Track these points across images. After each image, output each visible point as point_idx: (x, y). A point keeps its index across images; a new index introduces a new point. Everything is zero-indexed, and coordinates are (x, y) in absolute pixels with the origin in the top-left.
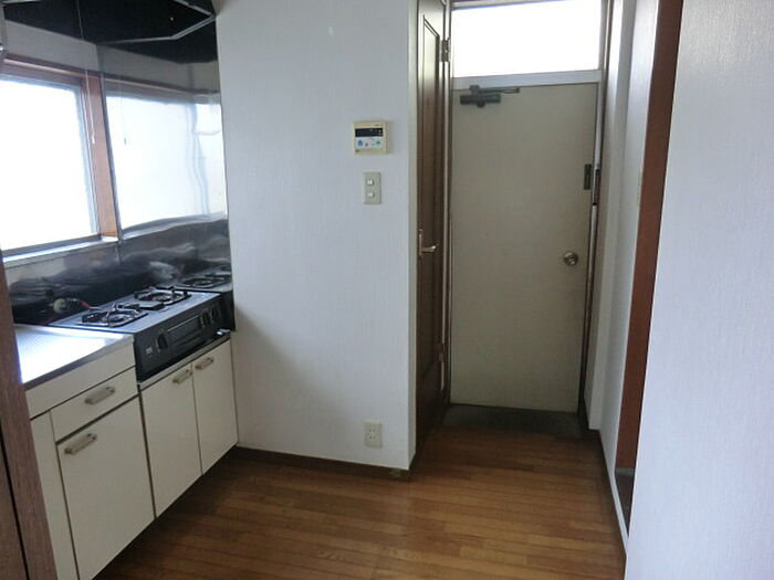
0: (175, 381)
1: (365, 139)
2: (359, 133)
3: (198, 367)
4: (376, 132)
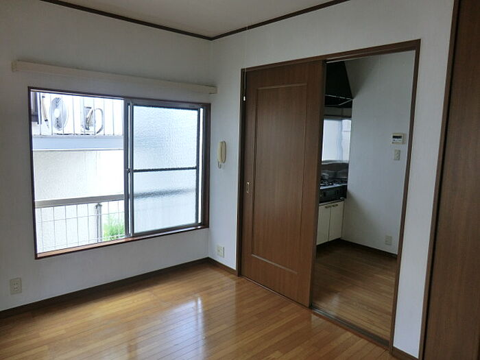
0: (326, 207)
1: (396, 139)
2: (394, 137)
3: (333, 206)
4: (400, 137)
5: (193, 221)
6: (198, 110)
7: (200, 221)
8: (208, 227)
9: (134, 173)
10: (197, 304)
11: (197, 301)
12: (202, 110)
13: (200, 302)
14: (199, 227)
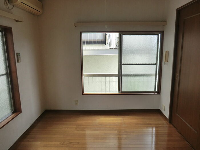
5: (153, 90)
6: (158, 35)
7: (156, 90)
8: (160, 94)
9: (123, 65)
10: (153, 130)
11: (153, 128)
12: (160, 35)
13: (154, 129)
14: (156, 93)
